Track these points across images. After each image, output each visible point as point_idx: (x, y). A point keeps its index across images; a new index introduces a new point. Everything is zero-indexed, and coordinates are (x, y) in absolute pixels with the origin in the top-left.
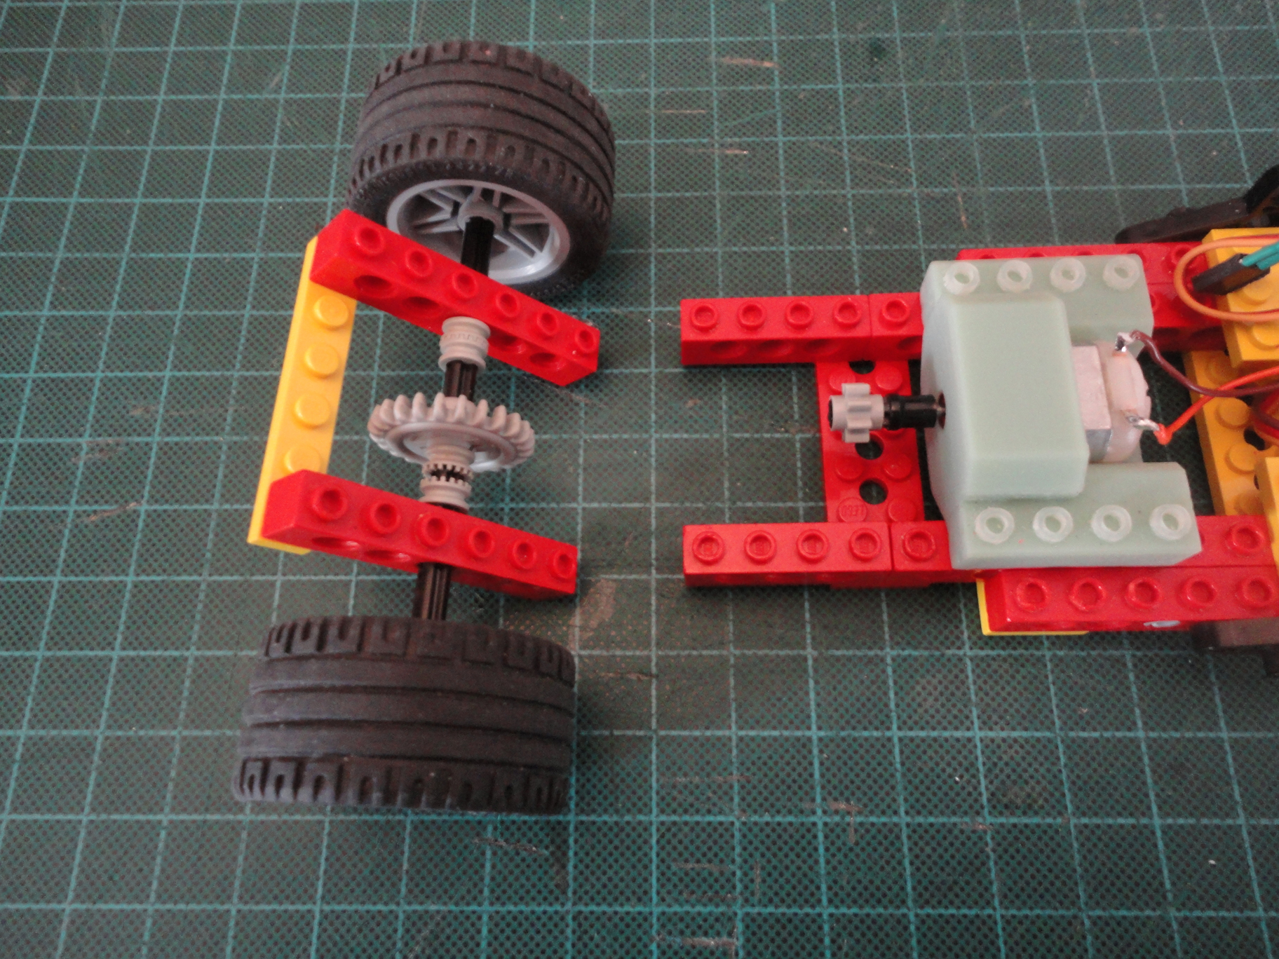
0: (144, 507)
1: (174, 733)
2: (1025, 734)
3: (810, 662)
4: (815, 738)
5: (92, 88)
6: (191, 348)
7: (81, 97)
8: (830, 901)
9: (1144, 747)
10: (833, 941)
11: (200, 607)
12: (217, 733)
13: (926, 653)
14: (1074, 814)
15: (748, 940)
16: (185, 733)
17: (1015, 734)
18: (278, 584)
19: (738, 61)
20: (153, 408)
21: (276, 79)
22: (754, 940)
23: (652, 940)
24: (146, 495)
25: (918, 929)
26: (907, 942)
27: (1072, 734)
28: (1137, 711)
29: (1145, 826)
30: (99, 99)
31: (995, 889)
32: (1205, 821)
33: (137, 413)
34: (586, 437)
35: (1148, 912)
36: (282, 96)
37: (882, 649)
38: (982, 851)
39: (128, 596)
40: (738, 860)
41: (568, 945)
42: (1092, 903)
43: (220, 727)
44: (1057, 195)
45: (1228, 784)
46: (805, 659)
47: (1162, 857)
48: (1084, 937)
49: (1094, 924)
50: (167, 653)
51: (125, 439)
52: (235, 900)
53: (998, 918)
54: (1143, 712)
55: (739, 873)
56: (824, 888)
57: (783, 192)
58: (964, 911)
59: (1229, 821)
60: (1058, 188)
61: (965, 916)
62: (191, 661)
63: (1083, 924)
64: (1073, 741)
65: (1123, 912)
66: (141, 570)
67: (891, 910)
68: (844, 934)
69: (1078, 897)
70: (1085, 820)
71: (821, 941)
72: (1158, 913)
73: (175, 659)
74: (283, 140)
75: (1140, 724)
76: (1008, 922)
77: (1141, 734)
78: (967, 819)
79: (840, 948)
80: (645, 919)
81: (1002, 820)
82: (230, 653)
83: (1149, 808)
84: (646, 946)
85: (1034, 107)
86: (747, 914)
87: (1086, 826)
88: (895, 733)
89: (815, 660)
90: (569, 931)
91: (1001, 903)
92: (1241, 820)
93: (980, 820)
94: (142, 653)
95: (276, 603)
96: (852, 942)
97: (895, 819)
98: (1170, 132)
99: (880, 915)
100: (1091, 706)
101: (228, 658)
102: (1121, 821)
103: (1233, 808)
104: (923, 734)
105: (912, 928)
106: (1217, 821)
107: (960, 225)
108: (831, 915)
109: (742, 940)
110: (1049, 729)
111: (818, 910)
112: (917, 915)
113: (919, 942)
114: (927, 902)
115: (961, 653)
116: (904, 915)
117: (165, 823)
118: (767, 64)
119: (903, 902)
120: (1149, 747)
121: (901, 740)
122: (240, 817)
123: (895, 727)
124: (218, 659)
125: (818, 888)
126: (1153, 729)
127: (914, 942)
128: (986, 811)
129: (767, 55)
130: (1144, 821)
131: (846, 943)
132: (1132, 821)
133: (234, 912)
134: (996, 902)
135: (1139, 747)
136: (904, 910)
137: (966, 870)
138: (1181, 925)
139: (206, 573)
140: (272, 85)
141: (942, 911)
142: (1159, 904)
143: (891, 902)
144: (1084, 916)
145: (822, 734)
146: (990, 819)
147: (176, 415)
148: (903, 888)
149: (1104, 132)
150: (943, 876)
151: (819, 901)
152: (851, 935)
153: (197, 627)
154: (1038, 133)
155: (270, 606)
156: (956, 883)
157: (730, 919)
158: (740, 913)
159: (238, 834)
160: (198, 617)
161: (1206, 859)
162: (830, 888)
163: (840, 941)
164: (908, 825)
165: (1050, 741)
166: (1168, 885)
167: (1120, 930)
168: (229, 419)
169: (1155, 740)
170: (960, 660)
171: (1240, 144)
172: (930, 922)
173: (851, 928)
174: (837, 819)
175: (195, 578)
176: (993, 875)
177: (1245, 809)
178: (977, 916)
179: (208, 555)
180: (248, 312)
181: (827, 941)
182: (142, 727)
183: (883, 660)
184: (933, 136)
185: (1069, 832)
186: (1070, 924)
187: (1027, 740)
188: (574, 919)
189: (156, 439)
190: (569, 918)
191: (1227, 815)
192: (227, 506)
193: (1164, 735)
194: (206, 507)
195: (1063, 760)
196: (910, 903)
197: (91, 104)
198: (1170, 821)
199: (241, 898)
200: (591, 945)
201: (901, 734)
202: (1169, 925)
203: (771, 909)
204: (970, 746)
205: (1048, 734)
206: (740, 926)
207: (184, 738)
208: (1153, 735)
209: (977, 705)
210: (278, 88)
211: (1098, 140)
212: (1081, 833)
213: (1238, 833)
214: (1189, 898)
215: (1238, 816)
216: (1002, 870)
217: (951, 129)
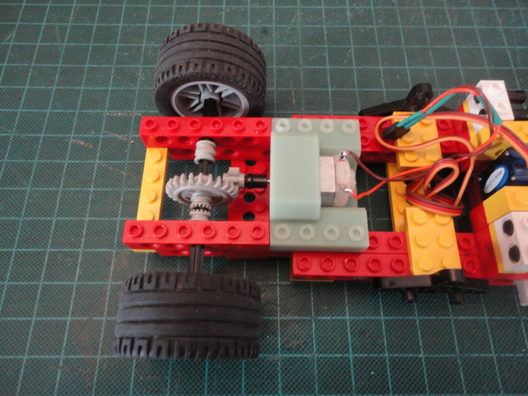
2: (299, 318)
8: (208, 392)
9: (348, 323)
14: (316, 352)
21: (10, 37)
27: (319, 318)
28: (347, 308)
29: (346, 358)
31: (280, 386)
32: (371, 355)
34: (125, 189)
35: (344, 395)
36: (11, 44)
38: (276, 369)
40: (170, 374)
42: (321, 392)
44: (333, 92)
45: (382, 339)
47: (352, 371)
54: (349, 308)
55: (169, 381)
56: (206, 386)
58: (266, 395)
59: (382, 355)
60: (333, 89)
64: (319, 321)
65: (334, 395)
69: (315, 389)
70: (321, 355)
72: (348, 395)
74: (9, 62)
75: (347, 313)
77: (348, 317)
78: (271, 355)
81: (286, 355)
83: (348, 350)
85: (327, 56)
87: (321, 358)
91: (282, 392)
92: (387, 355)
93: (276, 355)
98: (381, 68)
100: (328, 306)
102: (336, 355)
103: (383, 350)
106: (376, 355)
107: (292, 104)
110: (309, 315)
114: (250, 392)
115: (275, 283)
119: (240, 392)
120: (351, 323)
125: (203, 386)
126: (353, 316)
128: (279, 352)
130: (346, 355)
132: (341, 355)
134: (280, 392)
135: (346, 323)
137: (268, 378)
140: (8, 39)
141: (256, 395)
142: (349, 392)
146: (280, 355)
148: (240, 386)
149: (354, 67)
150: (258, 381)
151: (203, 392)
154: (328, 67)
156: (263, 383)
161: (371, 372)
162: (209, 387)
165: (309, 321)
166: (353, 384)
169: (353, 320)
170: (275, 286)
171: (408, 73)
176: (280, 380)
177: (388, 350)
184: (284, 67)
185: (314, 360)
187: (300, 321)
191: (381, 353)
193: (357, 318)
195: (314, 329)
196: (242, 393)
198: (357, 355)
204: (275, 323)
205: (309, 318)
208: (352, 318)
209: (280, 305)
210: (10, 40)
211: (352, 70)
212: (319, 361)
213: (385, 360)
214: (362, 389)
215: (385, 353)
216: (284, 378)
217: (292, 64)
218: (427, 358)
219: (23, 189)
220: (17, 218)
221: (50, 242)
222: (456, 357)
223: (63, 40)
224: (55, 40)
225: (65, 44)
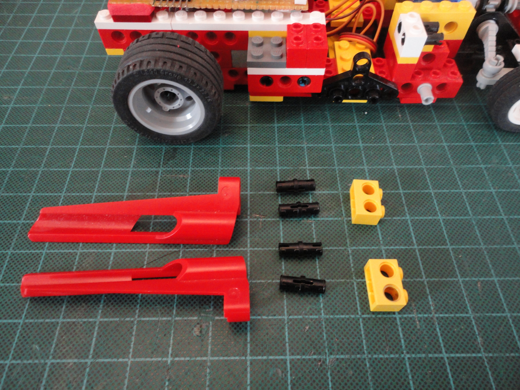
2: (328, 192)
4: (249, 194)
7: (6, 14)
13: (292, 168)
14: (345, 217)
21: (76, 11)
33: (6, 98)
36: (77, 15)
42: (352, 245)
48: (349, 256)
63: (348, 251)
72: (377, 247)
79: (254, 261)
81: (318, 219)
82: (26, 169)
138: (386, 251)
142: (377, 245)
145: (251, 193)
174: (255, 219)
183: (276, 170)
185: (344, 222)
186: (343, 251)
187: (328, 194)
191: (403, 216)
205: (336, 192)
210: (76, 13)
213: (407, 222)
214: (389, 243)
215: (407, 216)
218: (444, 219)
219: (86, 106)
220: (81, 125)
221: (109, 141)
222: (471, 219)
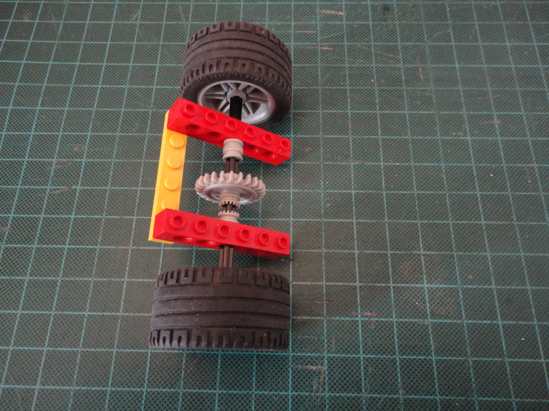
0: (79, 188)
1: (90, 279)
3: (356, 255)
5: (60, 18)
6: (99, 123)
8: (364, 352)
9: (495, 292)
10: (365, 368)
11: (102, 228)
12: (108, 280)
15: (329, 367)
16: (95, 279)
17: (441, 286)
18: (135, 220)
19: (328, 12)
20: (83, 148)
22: (332, 367)
23: (289, 367)
24: (80, 183)
25: (400, 364)
26: (395, 369)
27: (465, 286)
28: (492, 277)
29: (495, 324)
30: (62, 22)
31: (432, 348)
32: (520, 323)
35: (496, 359)
37: (386, 250)
38: (427, 333)
39: (72, 223)
40: (325, 335)
41: (254, 368)
43: (109, 277)
44: (460, 68)
45: (530, 307)
46: (354, 254)
47: (502, 337)
49: (474, 363)
50: (88, 247)
51: (71, 159)
52: (115, 347)
53: (434, 360)
54: (495, 278)
55: (326, 340)
56: (361, 347)
57: (347, 65)
58: (420, 357)
59: (530, 323)
60: (461, 66)
61: (420, 359)
62: (98, 250)
64: (466, 289)
65: (486, 359)
66: (77, 213)
67: (389, 356)
68: (370, 366)
69: (467, 352)
70: (470, 321)
71: (360, 368)
73: (91, 249)
74: (138, 40)
75: (493, 283)
76: (438, 362)
77: (494, 287)
78: (421, 320)
80: (287, 358)
83: (497, 317)
84: (287, 369)
85: (451, 33)
86: (329, 357)
87: (470, 324)
88: (391, 285)
89: (359, 255)
90: (254, 363)
91: (435, 354)
92: (535, 323)
93: (426, 320)
94: (78, 247)
95: (133, 228)
96: (373, 369)
97: (391, 320)
98: (507, 44)
99: (384, 358)
100: (473, 275)
101: (113, 250)
102: (485, 322)
103: (532, 318)
104: (403, 285)
105: (398, 364)
106: (525, 323)
107: (420, 80)
108: (364, 358)
109: (327, 367)
110: (455, 284)
111: (358, 356)
112: (400, 359)
113: (401, 369)
114: (404, 353)
115: (419, 253)
116: (395, 358)
117: (86, 316)
118: (340, 13)
119: (394, 353)
120: (497, 292)
121: (394, 287)
122: (118, 314)
123: (391, 282)
124: (109, 249)
125: (359, 347)
126: (499, 285)
127: (398, 369)
128: (429, 317)
129: (341, 10)
130: (495, 322)
131: (370, 369)
132: (490, 322)
133: (115, 352)
134: (433, 354)
135: (493, 292)
136: (394, 356)
137: (420, 340)
139: (104, 215)
140: (134, 18)
141: (410, 357)
143: (389, 353)
144: (469, 360)
146: (430, 320)
147: (93, 150)
148: (394, 348)
149: (480, 43)
150: (411, 343)
151: (359, 352)
152: (372, 366)
153: (100, 237)
154: (453, 43)
155: (131, 229)
156: (416, 346)
157: (322, 359)
158: (326, 356)
159: (117, 321)
160: (101, 232)
161: (521, 338)
162: (363, 347)
163: (367, 368)
164: (396, 322)
165: (456, 289)
166: (504, 348)
167: (484, 366)
168: (115, 153)
169: (500, 289)
170: (419, 255)
171: (537, 49)
172: (405, 361)
173: (372, 363)
175: (100, 216)
176: (432, 343)
177: (537, 318)
178: (425, 359)
179: (105, 207)
180: (123, 109)
181: (362, 368)
182: (77, 277)
184: (409, 43)
188: (257, 357)
189: (84, 160)
190: (255, 357)
192: (113, 188)
193: (503, 287)
194: (105, 188)
195: (461, 297)
196: (397, 354)
197: (59, 24)
198: (505, 322)
199: (117, 347)
200: (264, 368)
201: (394, 285)
202: (505, 364)
203: (339, 355)
204: (422, 290)
206: (326, 362)
207: (95, 281)
208: (498, 287)
209: (426, 274)
211: (478, 47)
212: (468, 326)
216: (435, 341)
217: (417, 41)
223: (187, 19)
224: (179, 19)
225: (190, 23)
